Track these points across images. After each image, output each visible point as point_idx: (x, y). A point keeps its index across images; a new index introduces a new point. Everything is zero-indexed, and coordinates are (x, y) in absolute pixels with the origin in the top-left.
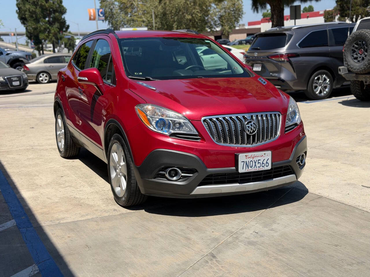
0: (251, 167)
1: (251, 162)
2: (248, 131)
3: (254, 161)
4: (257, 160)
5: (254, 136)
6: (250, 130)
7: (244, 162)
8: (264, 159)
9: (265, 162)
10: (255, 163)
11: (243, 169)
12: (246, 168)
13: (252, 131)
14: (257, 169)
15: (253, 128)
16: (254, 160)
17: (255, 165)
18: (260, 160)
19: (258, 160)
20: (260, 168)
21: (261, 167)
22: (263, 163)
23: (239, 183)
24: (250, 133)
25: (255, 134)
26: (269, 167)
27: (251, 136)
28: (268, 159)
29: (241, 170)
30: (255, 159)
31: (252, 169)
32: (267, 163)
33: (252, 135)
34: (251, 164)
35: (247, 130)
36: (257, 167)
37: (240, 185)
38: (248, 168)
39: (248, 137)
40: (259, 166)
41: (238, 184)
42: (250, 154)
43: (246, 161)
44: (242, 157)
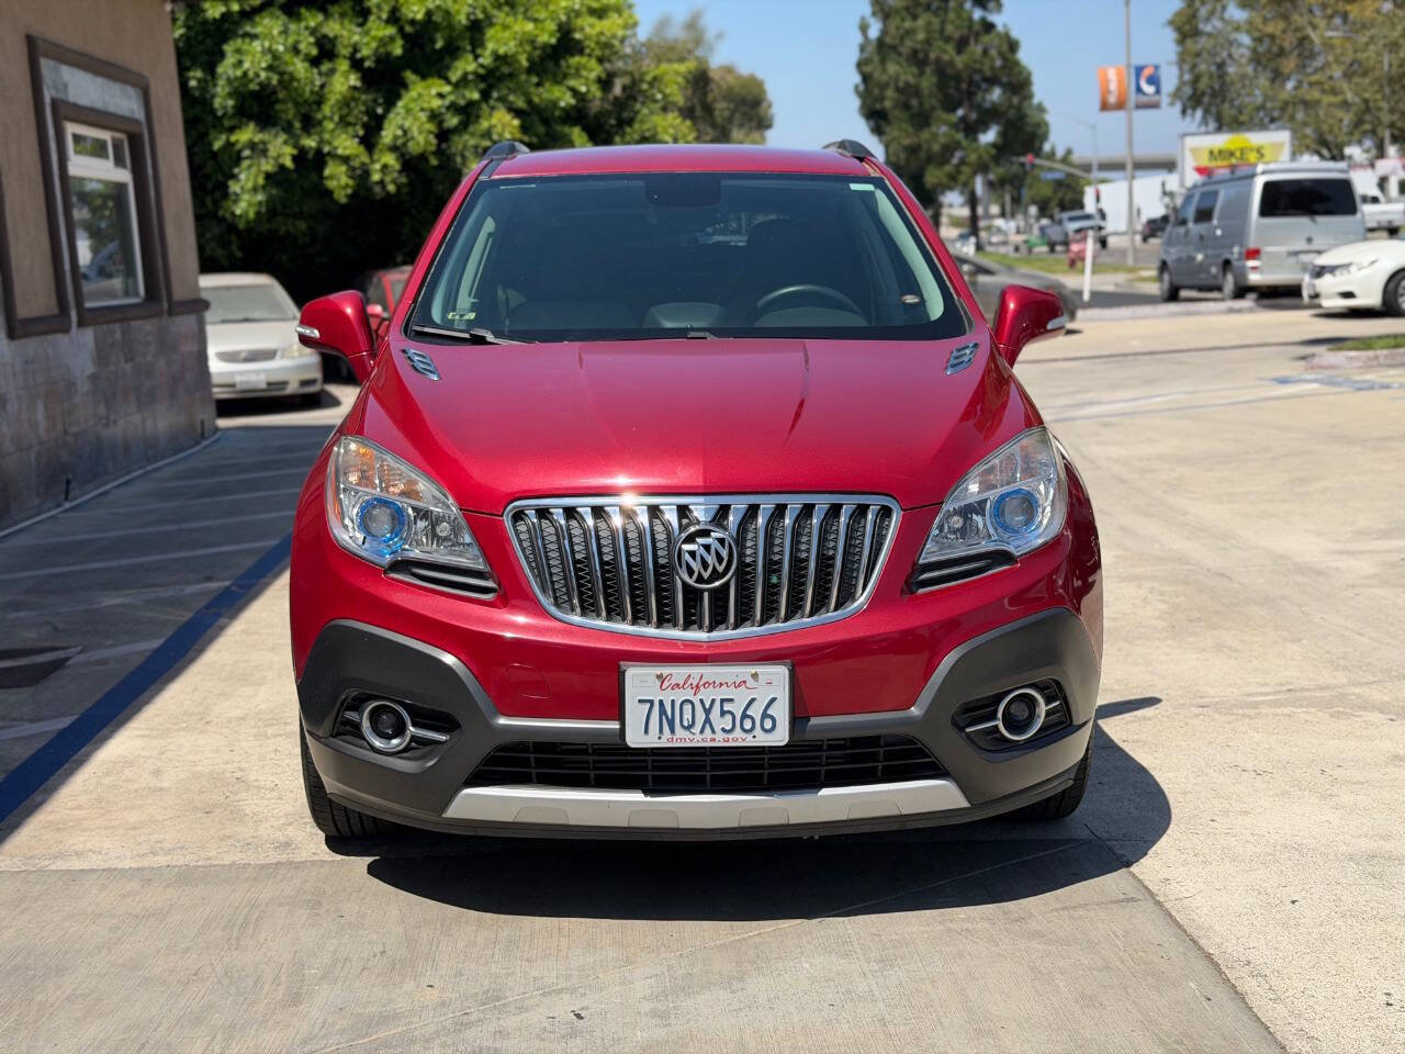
0: (689, 728)
1: (688, 708)
2: (690, 572)
3: (701, 701)
4: (713, 701)
5: (719, 597)
6: (696, 566)
7: (651, 702)
8: (753, 700)
9: (756, 711)
10: (708, 712)
11: (646, 732)
12: (661, 731)
13: (706, 575)
14: (720, 741)
15: (711, 560)
16: (699, 697)
17: (707, 721)
18: (731, 700)
19: (723, 701)
20: (731, 736)
21: (738, 733)
22: (745, 716)
23: (647, 792)
24: (700, 579)
25: (727, 585)
26: (780, 737)
27: (706, 595)
28: (774, 700)
29: (635, 738)
30: (707, 695)
31: (692, 737)
32: (765, 715)
33: (710, 590)
34: (688, 716)
35: (684, 566)
36: (718, 728)
37: (649, 799)
38: (672, 731)
39: (692, 596)
40: (728, 727)
41: (637, 797)
42: (678, 672)
43: (661, 702)
44: (639, 682)
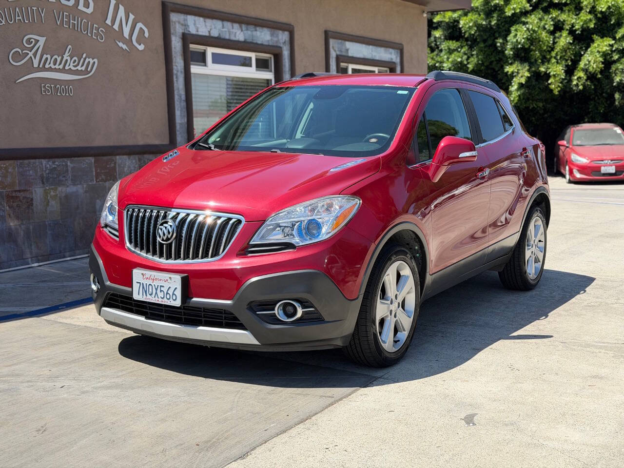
0: (151, 295)
1: (150, 287)
3: (154, 285)
4: (158, 286)
5: (169, 247)
6: (162, 235)
7: (140, 283)
8: (170, 287)
9: (171, 292)
10: (156, 289)
11: (139, 294)
12: (143, 295)
13: (165, 238)
14: (160, 301)
15: (166, 232)
16: (154, 283)
17: (156, 293)
18: (163, 286)
19: (161, 286)
20: (163, 300)
21: (165, 299)
22: (167, 293)
25: (172, 243)
26: (178, 303)
28: (176, 288)
29: (136, 296)
30: (156, 283)
31: (152, 298)
32: (173, 294)
33: (166, 244)
34: (151, 290)
36: (159, 296)
37: (147, 320)
38: (146, 295)
39: (161, 246)
40: (162, 297)
42: (148, 273)
43: (143, 284)
44: (137, 275)
